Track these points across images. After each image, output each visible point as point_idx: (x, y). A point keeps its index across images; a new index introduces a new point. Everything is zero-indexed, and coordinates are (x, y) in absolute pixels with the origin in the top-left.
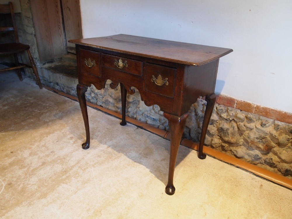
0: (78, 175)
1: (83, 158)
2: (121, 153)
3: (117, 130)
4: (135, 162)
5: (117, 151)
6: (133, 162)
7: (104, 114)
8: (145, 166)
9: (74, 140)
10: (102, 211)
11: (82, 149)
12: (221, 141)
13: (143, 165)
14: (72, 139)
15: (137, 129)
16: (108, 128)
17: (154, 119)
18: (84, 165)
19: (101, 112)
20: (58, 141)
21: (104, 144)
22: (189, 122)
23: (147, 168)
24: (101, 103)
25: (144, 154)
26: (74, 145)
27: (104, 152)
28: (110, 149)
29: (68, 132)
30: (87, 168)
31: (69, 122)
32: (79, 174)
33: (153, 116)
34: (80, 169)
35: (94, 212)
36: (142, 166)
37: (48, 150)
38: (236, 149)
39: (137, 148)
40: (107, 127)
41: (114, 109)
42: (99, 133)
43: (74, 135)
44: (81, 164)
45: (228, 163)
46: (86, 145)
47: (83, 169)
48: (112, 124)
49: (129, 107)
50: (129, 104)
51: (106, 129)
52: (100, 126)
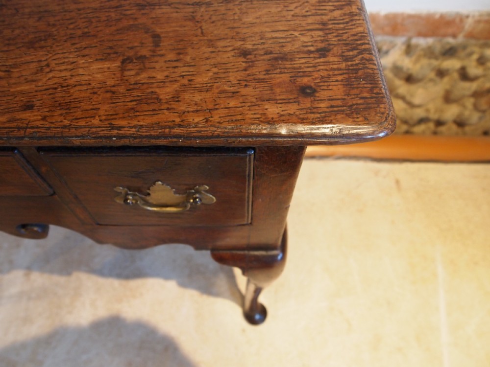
2: (74, 274)
4: (127, 277)
5: (60, 272)
6: (123, 282)
8: (158, 275)
13: (151, 276)
21: (9, 272)
27: (29, 298)
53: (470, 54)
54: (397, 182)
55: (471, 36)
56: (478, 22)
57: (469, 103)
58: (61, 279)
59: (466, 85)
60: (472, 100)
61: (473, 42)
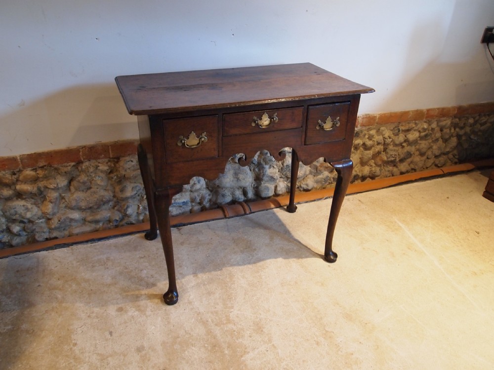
0: (235, 333)
1: (199, 314)
2: (223, 269)
4: (255, 263)
5: (215, 270)
6: (254, 265)
7: (89, 245)
8: (270, 258)
9: (134, 309)
10: (327, 330)
11: (171, 307)
12: (286, 182)
13: (268, 259)
14: (126, 312)
15: (179, 230)
16: (143, 256)
17: (184, 202)
18: (217, 318)
19: (80, 246)
20: (111, 333)
21: (183, 277)
22: (244, 179)
23: (276, 258)
24: (48, 234)
25: (246, 249)
26: (148, 313)
27: (204, 285)
28: (203, 276)
29: (96, 310)
30: (226, 316)
31: (59, 296)
32: (234, 331)
33: (179, 199)
34: (222, 326)
35: (325, 338)
36: (268, 261)
37: (125, 356)
38: (305, 183)
39: (226, 249)
40: (138, 256)
41: (87, 228)
42: (145, 271)
43: (117, 303)
44: (210, 320)
45: (314, 201)
46: (170, 297)
47: (225, 322)
48: (135, 248)
49: (125, 207)
50: (124, 203)
51: (142, 260)
52: (125, 263)
53: (365, 135)
54: (359, 201)
55: (363, 125)
56: (363, 118)
57: (372, 162)
58: (219, 272)
59: (368, 152)
60: (373, 161)
61: (364, 128)
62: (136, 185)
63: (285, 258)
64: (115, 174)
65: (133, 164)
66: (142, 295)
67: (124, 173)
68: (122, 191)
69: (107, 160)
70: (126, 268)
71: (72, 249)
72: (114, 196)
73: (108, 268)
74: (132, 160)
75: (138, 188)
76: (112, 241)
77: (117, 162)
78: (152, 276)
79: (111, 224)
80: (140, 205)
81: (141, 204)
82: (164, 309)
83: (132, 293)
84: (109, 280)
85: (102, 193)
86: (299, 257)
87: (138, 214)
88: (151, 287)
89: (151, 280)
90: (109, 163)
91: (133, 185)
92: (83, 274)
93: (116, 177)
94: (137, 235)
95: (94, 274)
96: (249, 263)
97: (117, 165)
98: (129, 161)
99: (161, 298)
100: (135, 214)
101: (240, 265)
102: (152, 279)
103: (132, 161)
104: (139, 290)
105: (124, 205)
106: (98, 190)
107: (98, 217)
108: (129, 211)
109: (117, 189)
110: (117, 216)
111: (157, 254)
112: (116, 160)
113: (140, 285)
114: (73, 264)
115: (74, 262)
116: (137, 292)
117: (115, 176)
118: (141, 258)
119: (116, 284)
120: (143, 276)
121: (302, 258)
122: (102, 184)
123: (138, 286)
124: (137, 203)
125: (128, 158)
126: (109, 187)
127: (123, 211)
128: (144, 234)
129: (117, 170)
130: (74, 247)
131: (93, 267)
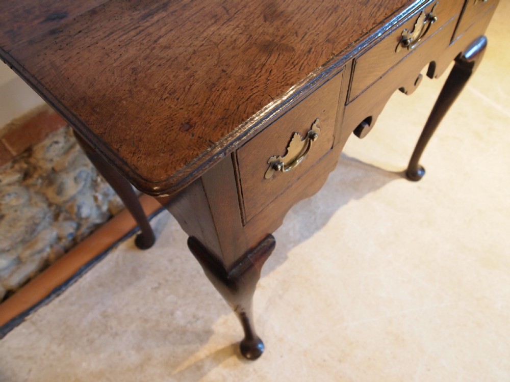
1: (305, 353)
3: (171, 261)
7: (56, 301)
13: (337, 209)
16: (156, 285)
18: (334, 348)
19: (42, 310)
23: (346, 202)
27: (280, 297)
30: (344, 338)
40: (149, 288)
42: (178, 313)
44: (327, 357)
48: (135, 274)
49: (76, 209)
50: (69, 204)
51: (160, 293)
52: (138, 310)
62: (78, 171)
63: (358, 198)
64: (36, 176)
65: (61, 145)
66: (202, 360)
67: (49, 166)
68: (60, 192)
69: (9, 164)
70: (146, 321)
71: (34, 323)
72: (50, 205)
73: (116, 334)
74: (55, 139)
75: (84, 175)
76: (89, 277)
77: (30, 156)
78: (194, 317)
79: (64, 241)
80: (97, 194)
81: (96, 191)
82: (251, 369)
83: (186, 364)
84: (134, 358)
85: (28, 213)
86: (374, 187)
87: (99, 207)
88: (208, 339)
89: (199, 325)
90: (17, 166)
91: (73, 175)
92: (84, 365)
93: (40, 181)
94: (122, 246)
95: (102, 356)
96: (318, 228)
97: (32, 160)
98: (51, 145)
99: (234, 353)
100: (95, 209)
101: (307, 238)
102: (199, 322)
103: (57, 142)
104: (192, 353)
105: (72, 207)
106: (19, 213)
107: (40, 246)
108: (85, 212)
109: (50, 193)
110: (69, 228)
111: (175, 270)
112: (25, 155)
113: (189, 343)
114: (53, 353)
115: (54, 348)
116: (192, 360)
117: (37, 179)
118: (156, 289)
119: (149, 359)
120: (182, 322)
121: (378, 188)
122: (22, 201)
123: (186, 347)
124: (89, 194)
125: (47, 142)
126: (36, 199)
127: (74, 216)
128: (131, 241)
129: (35, 168)
130: (33, 317)
131: (91, 342)
